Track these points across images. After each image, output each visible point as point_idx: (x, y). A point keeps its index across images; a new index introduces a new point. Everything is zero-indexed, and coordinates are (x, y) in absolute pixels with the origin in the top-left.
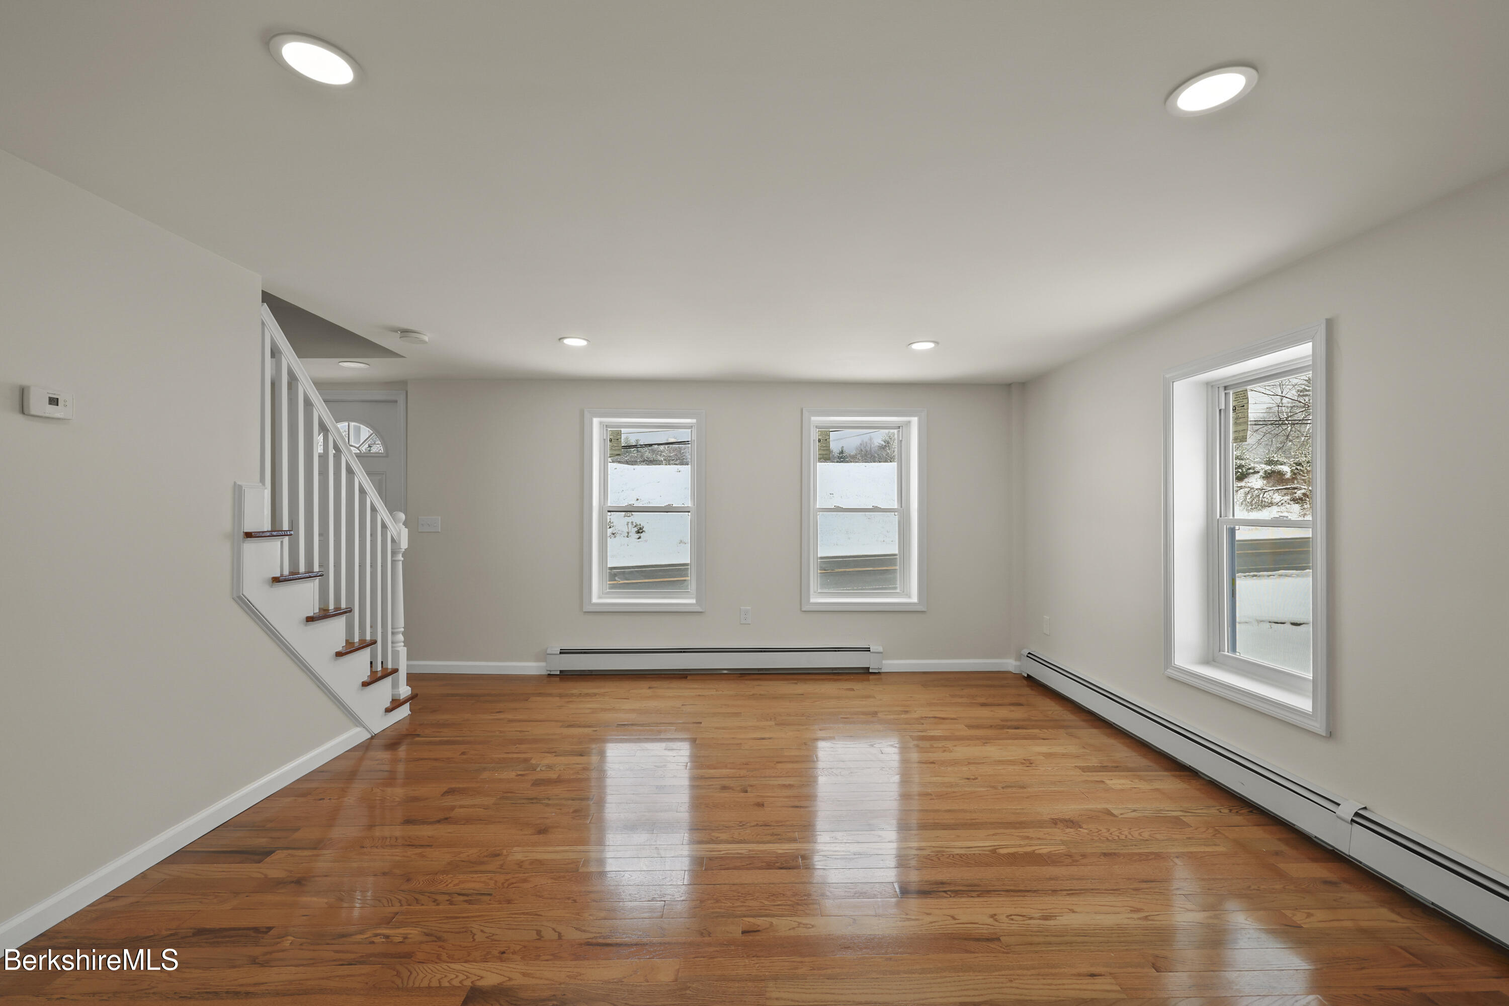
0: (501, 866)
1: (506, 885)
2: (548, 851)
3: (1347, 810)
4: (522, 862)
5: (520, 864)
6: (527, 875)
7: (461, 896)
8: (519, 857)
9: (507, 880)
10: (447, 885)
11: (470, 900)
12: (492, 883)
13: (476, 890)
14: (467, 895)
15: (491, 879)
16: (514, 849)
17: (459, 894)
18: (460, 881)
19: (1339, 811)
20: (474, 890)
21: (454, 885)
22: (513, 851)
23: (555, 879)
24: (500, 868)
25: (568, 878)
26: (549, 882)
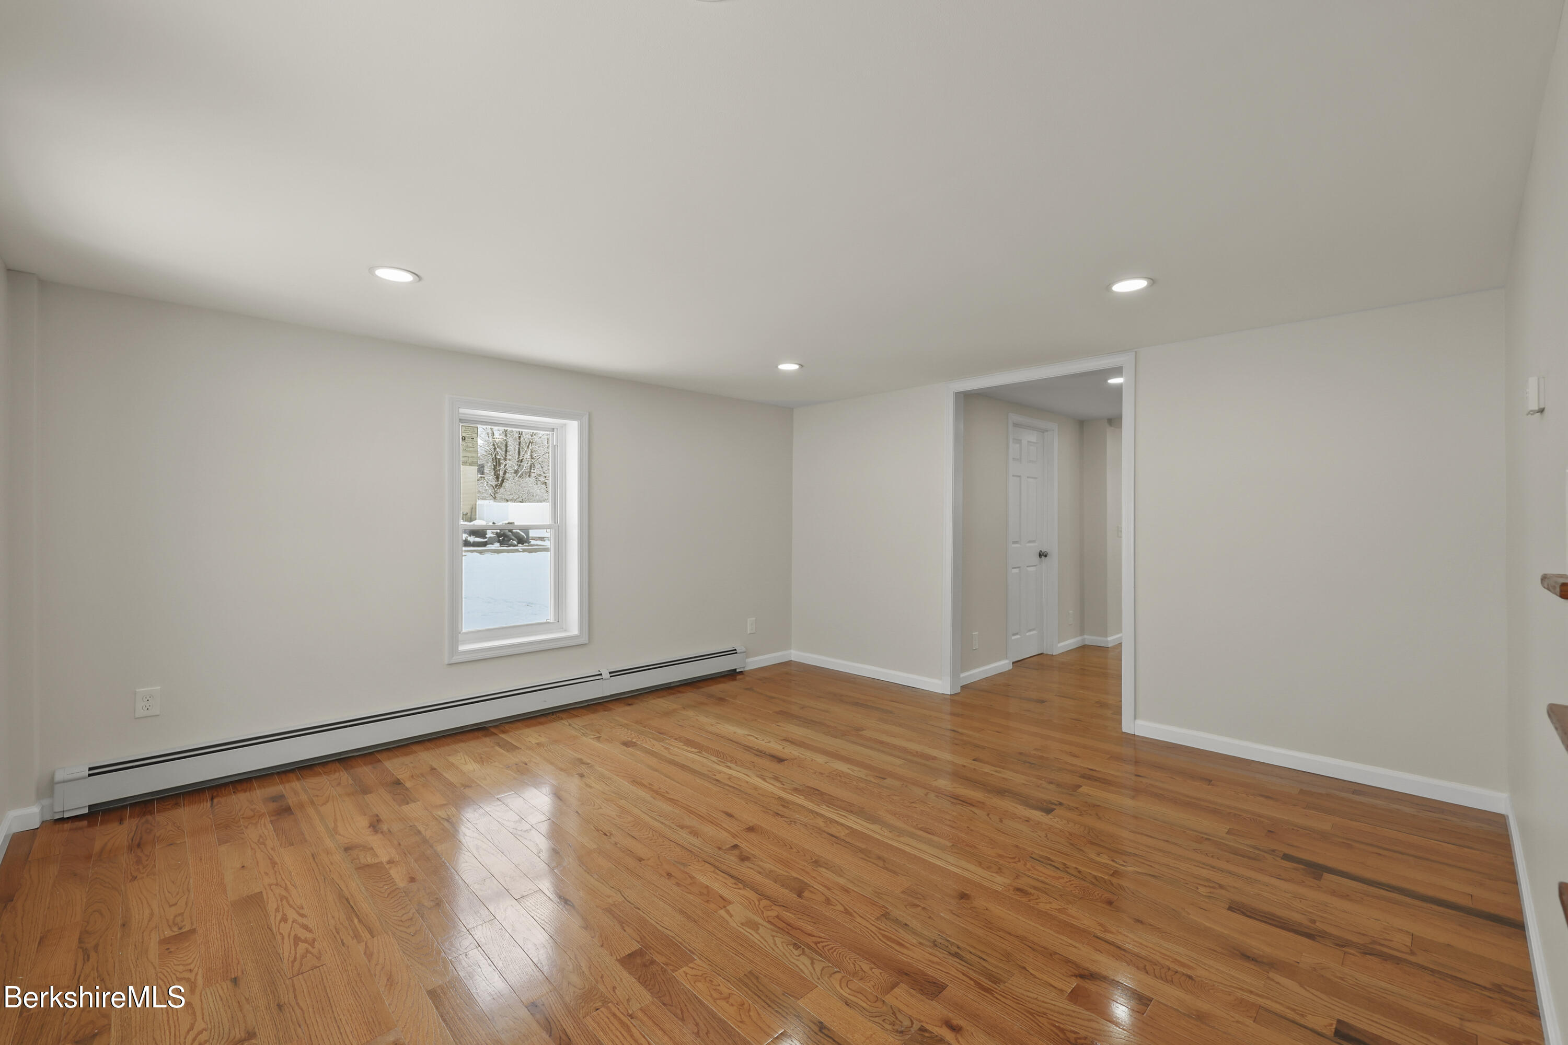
0: (1017, 877)
1: (1017, 860)
2: (971, 873)
3: (606, 675)
4: (997, 873)
5: (1000, 871)
6: (997, 860)
7: (1057, 866)
8: (999, 879)
9: (1015, 862)
10: (1070, 881)
11: (1048, 860)
12: (1028, 866)
13: (1043, 866)
14: (1051, 865)
15: (1029, 870)
16: (1001, 889)
17: (1058, 868)
18: (1058, 880)
19: (604, 676)
20: (1045, 867)
21: (1063, 878)
22: (1003, 887)
23: (975, 847)
24: (1019, 875)
25: (964, 844)
26: (981, 847)
